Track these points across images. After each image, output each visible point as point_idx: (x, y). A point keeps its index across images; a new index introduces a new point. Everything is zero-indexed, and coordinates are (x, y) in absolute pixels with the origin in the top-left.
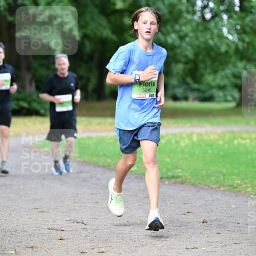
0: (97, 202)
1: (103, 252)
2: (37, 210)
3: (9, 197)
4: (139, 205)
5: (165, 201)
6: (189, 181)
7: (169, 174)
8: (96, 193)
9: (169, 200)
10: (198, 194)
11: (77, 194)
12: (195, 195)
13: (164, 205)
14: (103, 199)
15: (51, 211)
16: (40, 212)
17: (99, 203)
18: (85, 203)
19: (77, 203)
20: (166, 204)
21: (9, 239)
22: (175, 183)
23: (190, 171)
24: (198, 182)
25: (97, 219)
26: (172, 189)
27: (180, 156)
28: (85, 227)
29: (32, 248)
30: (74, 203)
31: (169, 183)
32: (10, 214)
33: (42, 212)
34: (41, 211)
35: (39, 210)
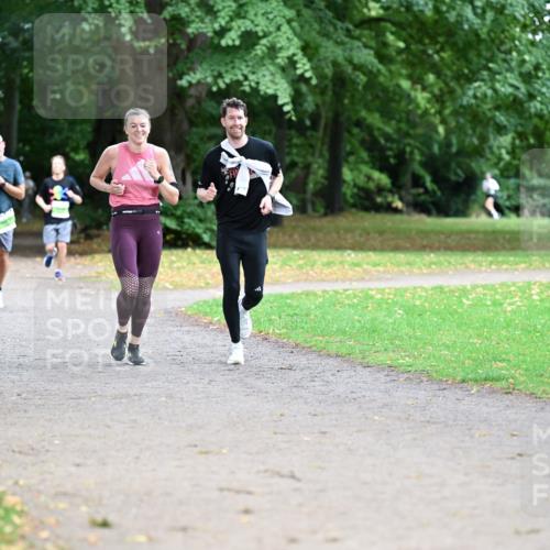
0: (324, 433)
1: (335, 540)
2: (196, 450)
3: (135, 421)
4: (415, 439)
5: (470, 429)
6: (521, 387)
7: (480, 371)
8: (323, 414)
9: (478, 429)
10: (542, 414)
11: (282, 415)
12: (534, 418)
13: (467, 438)
14: (335, 426)
15: (224, 451)
16: (201, 453)
17: (328, 435)
18: (298, 434)
19: (282, 434)
20: (472, 437)
21: (134, 511)
22: (493, 391)
23: (524, 367)
24: (542, 388)
25: (323, 469)
26: (487, 405)
27: (504, 333)
28: (298, 485)
29: (184, 529)
30: (275, 433)
31: (478, 391)
32: (137, 458)
33: (206, 453)
34: (204, 450)
35: (198, 449)
